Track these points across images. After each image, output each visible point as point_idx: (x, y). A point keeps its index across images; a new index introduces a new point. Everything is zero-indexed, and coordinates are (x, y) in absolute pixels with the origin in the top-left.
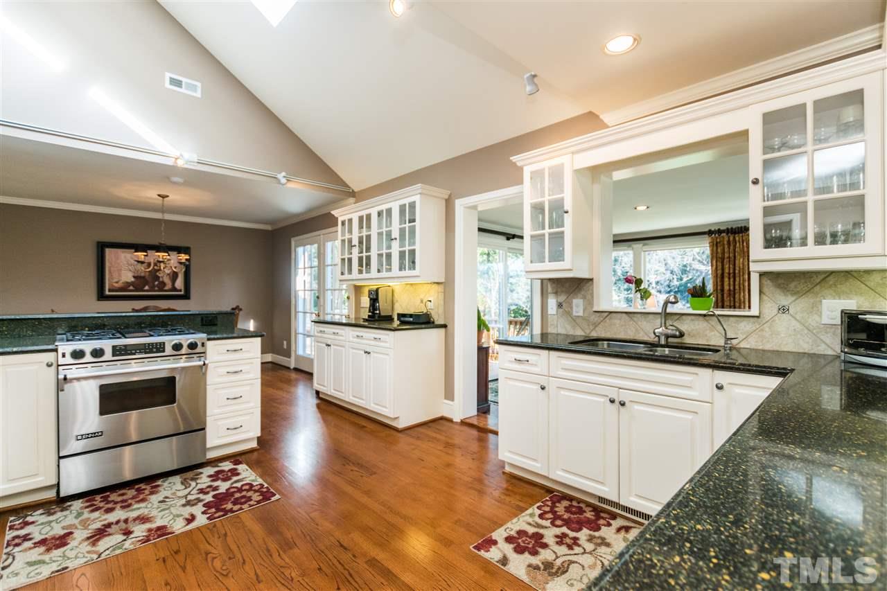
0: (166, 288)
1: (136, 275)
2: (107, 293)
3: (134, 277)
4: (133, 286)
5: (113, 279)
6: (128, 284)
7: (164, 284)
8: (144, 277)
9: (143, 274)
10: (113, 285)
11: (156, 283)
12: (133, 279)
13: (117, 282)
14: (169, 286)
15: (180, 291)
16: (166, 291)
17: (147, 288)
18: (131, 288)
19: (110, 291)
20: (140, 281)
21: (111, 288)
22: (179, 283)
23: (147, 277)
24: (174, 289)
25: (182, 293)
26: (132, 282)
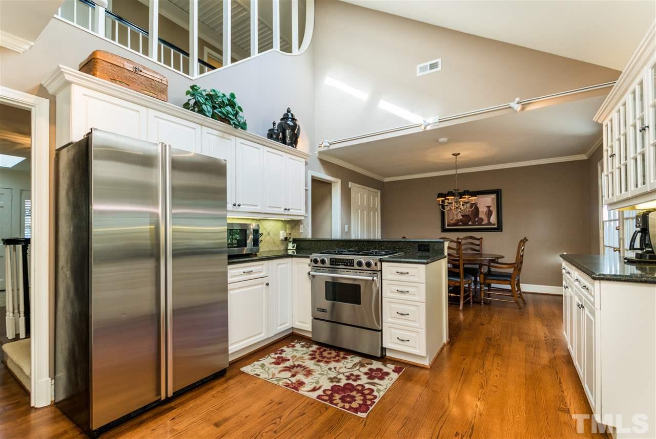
0: (484, 223)
1: (463, 214)
2: (446, 227)
3: (462, 216)
4: (462, 222)
5: (449, 218)
6: (458, 221)
7: (482, 220)
8: (468, 216)
9: (467, 214)
10: (449, 222)
11: (477, 219)
12: (461, 217)
13: (452, 220)
14: (485, 222)
15: (494, 225)
16: (484, 225)
17: (470, 223)
18: (460, 223)
19: (448, 226)
20: (466, 219)
21: (449, 224)
22: (493, 219)
23: (470, 216)
24: (489, 223)
25: (496, 226)
26: (461, 219)
